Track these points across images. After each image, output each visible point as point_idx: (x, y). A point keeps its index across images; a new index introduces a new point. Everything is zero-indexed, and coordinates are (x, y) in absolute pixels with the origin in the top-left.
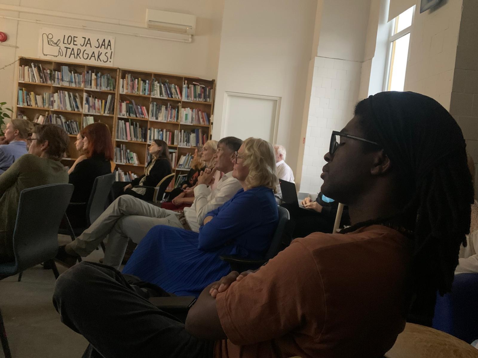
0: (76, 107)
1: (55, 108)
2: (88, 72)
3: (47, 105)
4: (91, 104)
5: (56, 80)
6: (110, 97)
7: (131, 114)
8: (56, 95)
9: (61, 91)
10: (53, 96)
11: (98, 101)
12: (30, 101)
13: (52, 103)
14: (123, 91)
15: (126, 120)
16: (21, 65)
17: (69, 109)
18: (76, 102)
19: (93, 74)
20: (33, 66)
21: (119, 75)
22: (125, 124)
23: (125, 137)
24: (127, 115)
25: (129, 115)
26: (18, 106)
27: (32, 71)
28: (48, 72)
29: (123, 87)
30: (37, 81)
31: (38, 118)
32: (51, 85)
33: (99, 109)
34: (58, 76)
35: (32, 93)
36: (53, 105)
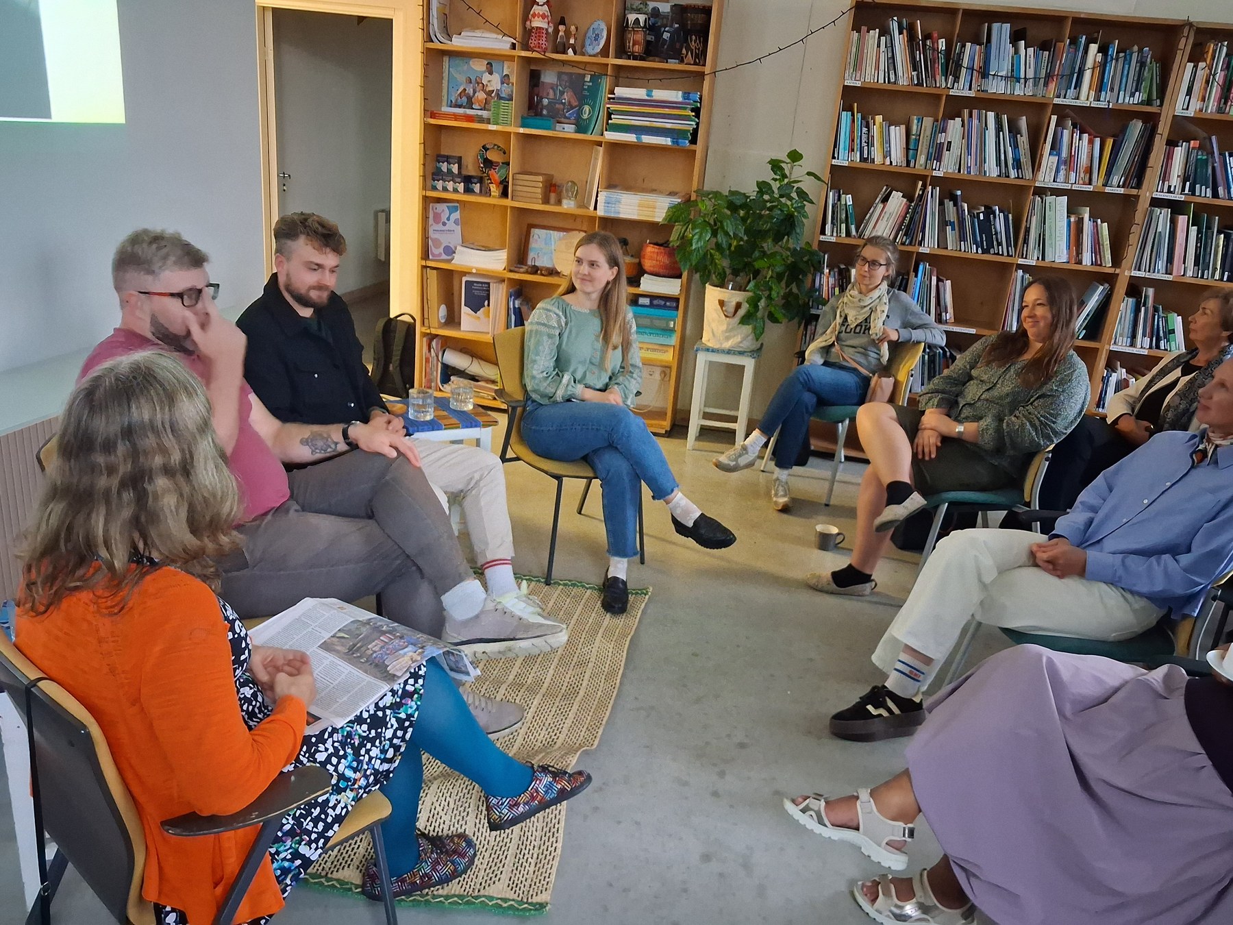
0: (1013, 164)
1: (947, 167)
2: (1074, 41)
3: (922, 159)
4: (1064, 154)
5: (964, 71)
6: (1136, 127)
7: (1198, 186)
8: (955, 126)
9: (975, 112)
10: (944, 130)
11: (1091, 142)
12: (870, 144)
13: (937, 153)
14: (1185, 107)
15: (1176, 208)
16: (856, 27)
17: (992, 170)
18: (1015, 146)
19: (1094, 48)
20: (894, 26)
21: (1185, 45)
22: (1173, 223)
23: (1161, 265)
24: (1183, 189)
25: (1192, 190)
26: (835, 162)
27: (891, 46)
28: (942, 44)
29: (1189, 92)
30: (904, 77)
31: (885, 200)
32: (945, 92)
33: (1089, 170)
34: (972, 59)
35: (879, 118)
36: (939, 158)
